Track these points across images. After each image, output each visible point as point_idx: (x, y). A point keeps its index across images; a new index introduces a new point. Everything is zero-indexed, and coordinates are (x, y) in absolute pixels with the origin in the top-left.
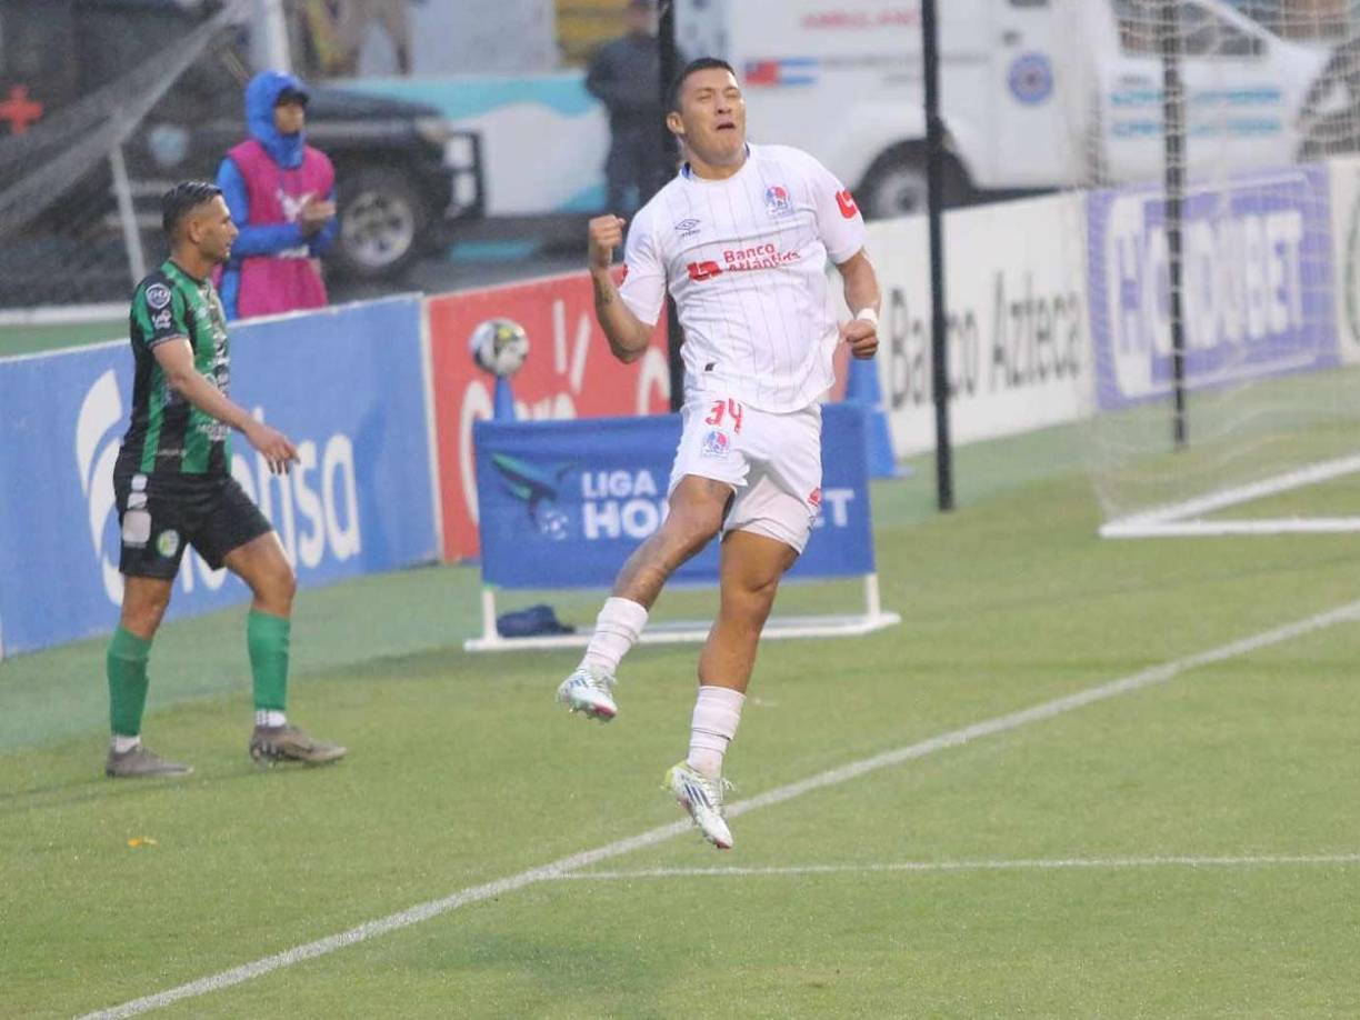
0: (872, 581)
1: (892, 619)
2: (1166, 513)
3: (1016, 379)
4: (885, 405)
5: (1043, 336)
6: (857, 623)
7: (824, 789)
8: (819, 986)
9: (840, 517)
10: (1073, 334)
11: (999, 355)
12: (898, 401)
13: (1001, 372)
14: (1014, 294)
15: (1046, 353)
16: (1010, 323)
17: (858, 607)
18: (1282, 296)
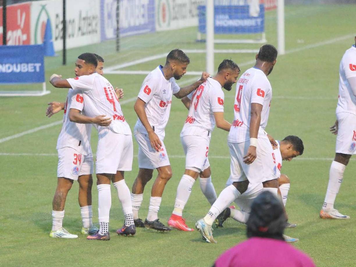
0: (44, 84)
1: (48, 92)
2: (112, 68)
3: (83, 34)
4: (53, 40)
5: (90, 25)
6: (41, 93)
7: (28, 134)
8: (20, 184)
9: (38, 70)
10: (96, 25)
11: (80, 29)
12: (56, 39)
13: (80, 33)
14: (84, 15)
15: (90, 28)
16: (82, 22)
17: (41, 89)
18: (143, 16)
